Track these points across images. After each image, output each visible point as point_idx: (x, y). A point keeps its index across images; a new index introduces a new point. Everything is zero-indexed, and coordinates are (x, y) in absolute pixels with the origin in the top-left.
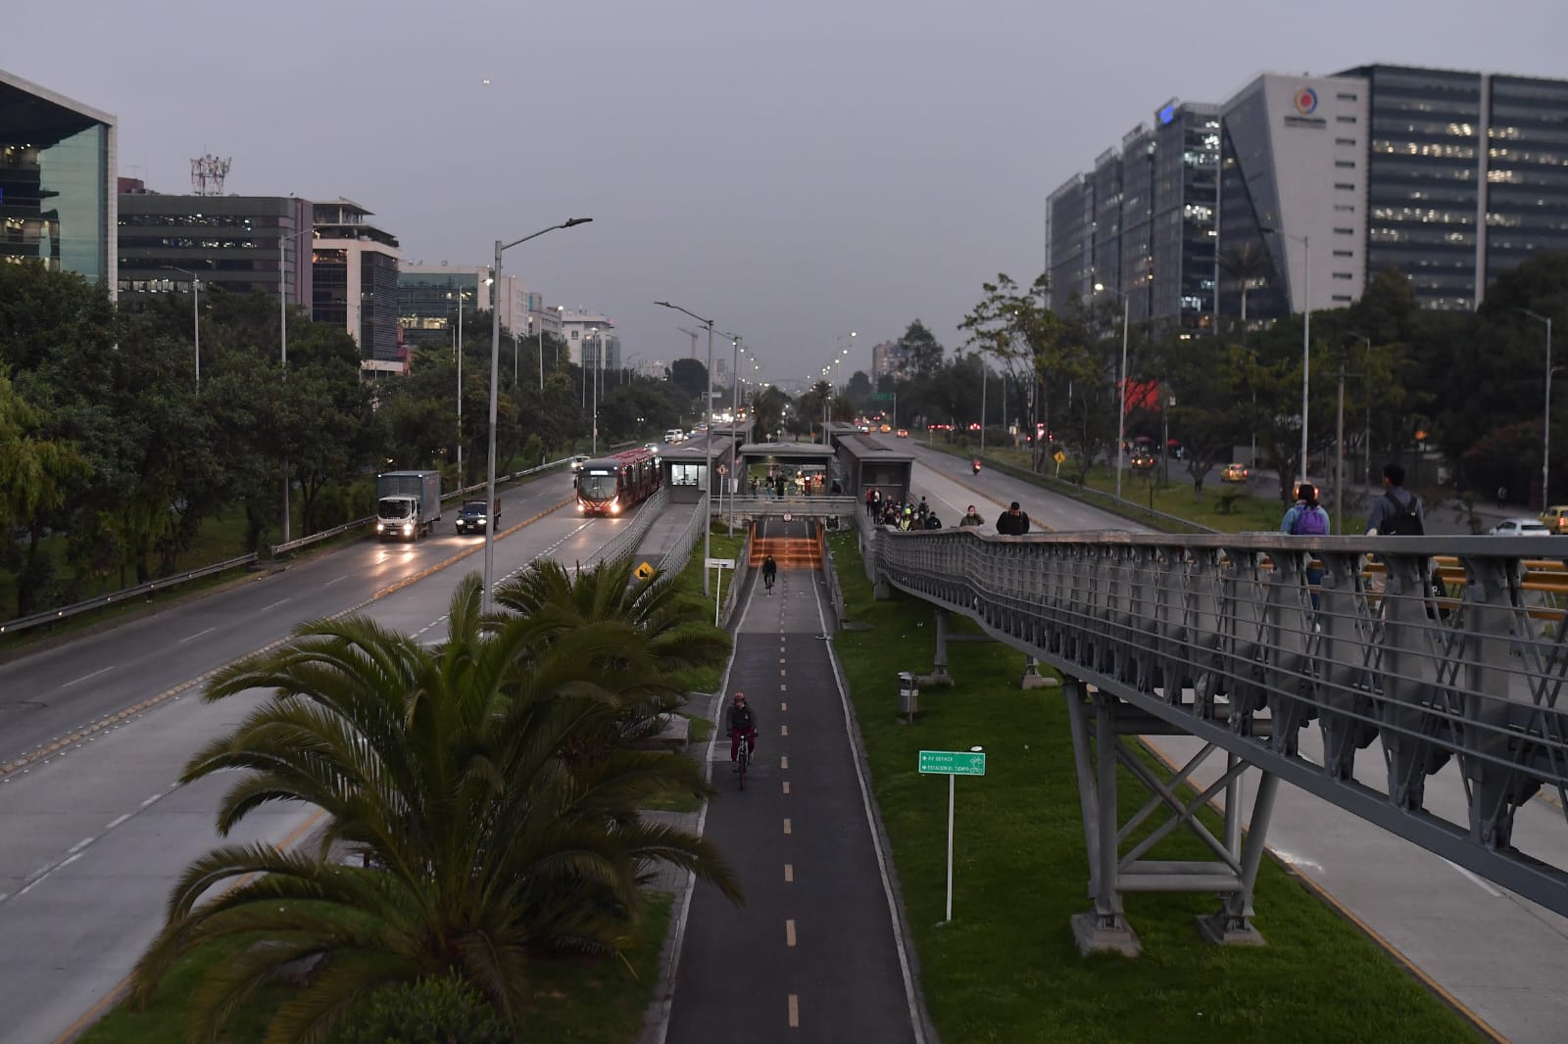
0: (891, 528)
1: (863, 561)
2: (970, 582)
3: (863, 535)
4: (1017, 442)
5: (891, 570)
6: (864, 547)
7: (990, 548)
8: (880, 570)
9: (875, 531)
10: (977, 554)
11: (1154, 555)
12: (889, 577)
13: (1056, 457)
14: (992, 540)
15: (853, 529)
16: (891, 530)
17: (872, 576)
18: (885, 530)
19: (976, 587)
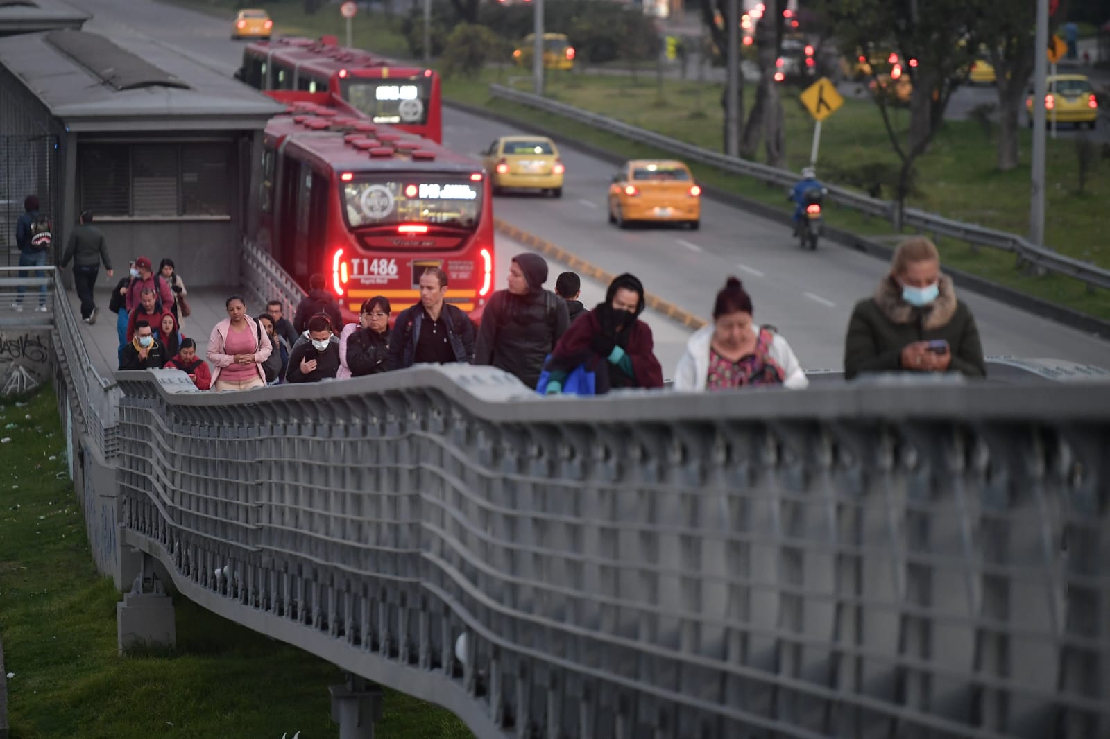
0: (174, 381)
1: (78, 506)
2: (442, 576)
3: (77, 409)
4: (671, 43)
5: (174, 538)
6: (81, 456)
7: (506, 444)
8: (141, 541)
9: (118, 394)
10: (462, 472)
11: (1051, 458)
12: (168, 561)
13: (810, 97)
14: (510, 417)
15: (45, 386)
16: (171, 389)
17: (112, 566)
18: (151, 388)
19: (461, 595)
